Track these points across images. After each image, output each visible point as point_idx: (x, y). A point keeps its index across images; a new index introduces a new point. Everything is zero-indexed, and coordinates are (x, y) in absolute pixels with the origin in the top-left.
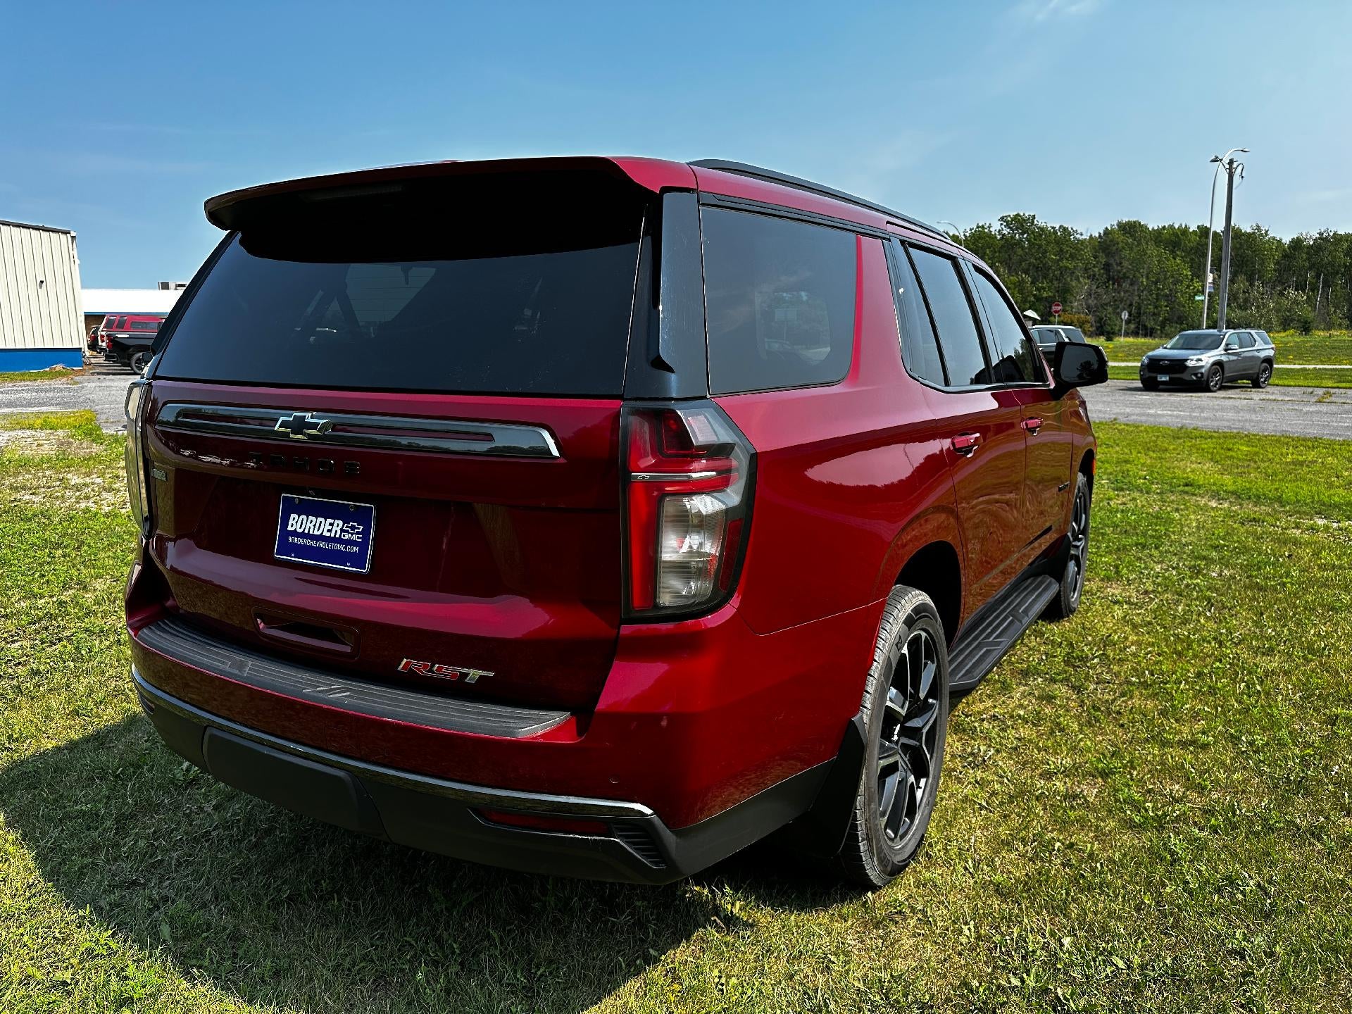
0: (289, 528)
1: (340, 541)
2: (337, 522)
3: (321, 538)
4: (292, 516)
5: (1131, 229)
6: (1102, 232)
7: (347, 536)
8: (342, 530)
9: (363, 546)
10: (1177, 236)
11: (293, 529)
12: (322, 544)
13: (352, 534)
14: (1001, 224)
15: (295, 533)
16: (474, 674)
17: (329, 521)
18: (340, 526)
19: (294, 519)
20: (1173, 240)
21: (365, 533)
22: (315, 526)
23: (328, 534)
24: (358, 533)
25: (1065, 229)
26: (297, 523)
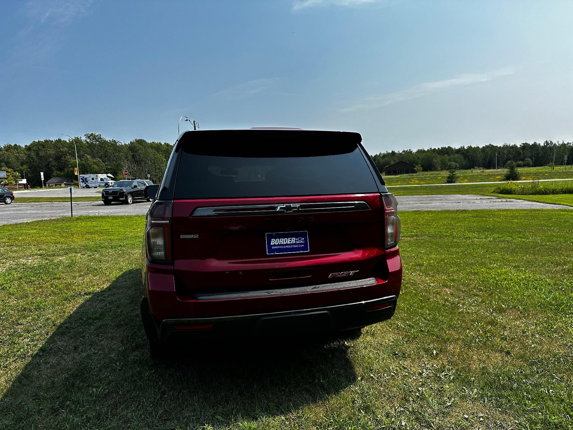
0: (272, 244)
1: (295, 244)
2: (293, 238)
3: (287, 244)
4: (272, 240)
5: (141, 142)
6: (129, 143)
7: (298, 242)
8: (295, 241)
9: (305, 244)
10: (158, 146)
11: (273, 244)
12: (287, 247)
13: (300, 241)
14: (86, 137)
15: (275, 245)
16: (352, 273)
17: (289, 239)
18: (295, 240)
19: (273, 241)
20: (157, 147)
21: (306, 240)
22: (283, 241)
23: (290, 243)
24: (302, 240)
25: (115, 141)
26: (274, 242)
